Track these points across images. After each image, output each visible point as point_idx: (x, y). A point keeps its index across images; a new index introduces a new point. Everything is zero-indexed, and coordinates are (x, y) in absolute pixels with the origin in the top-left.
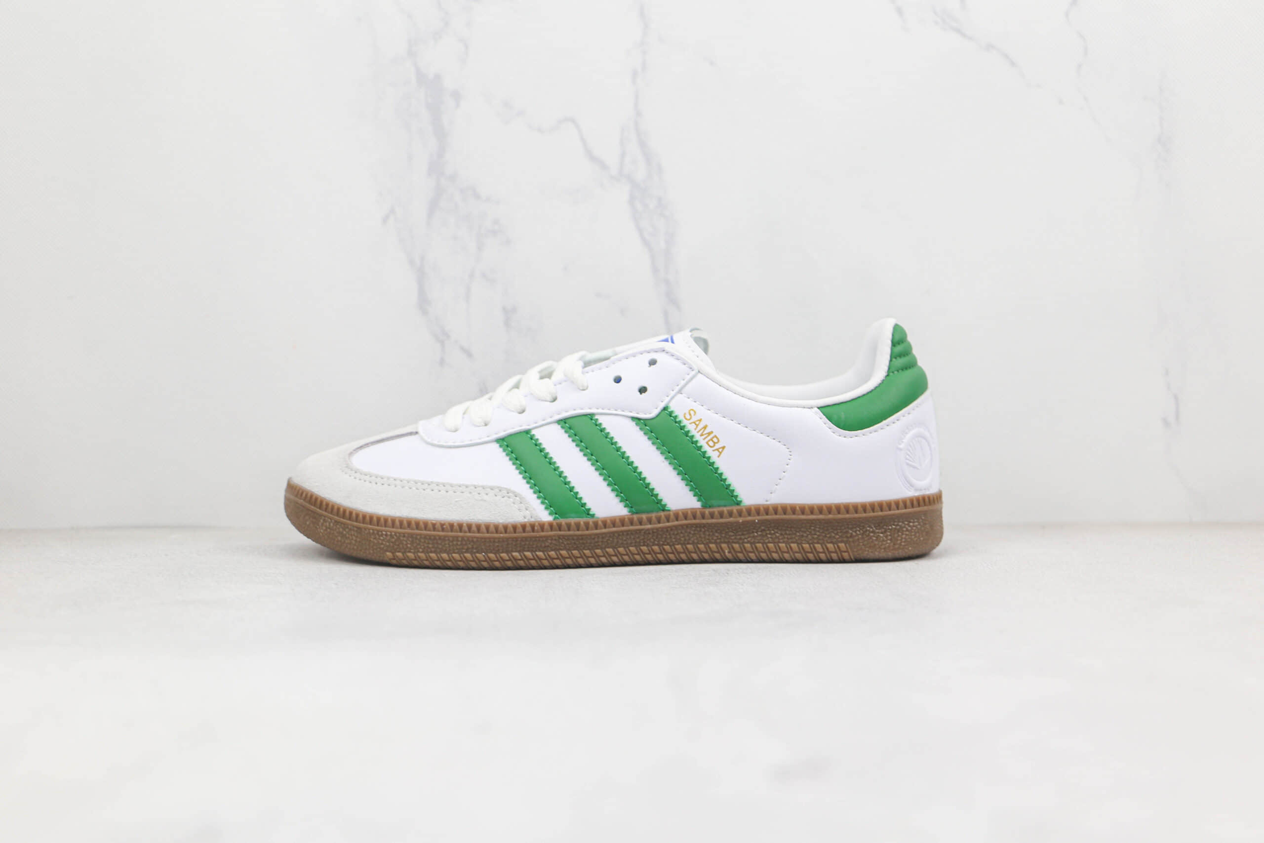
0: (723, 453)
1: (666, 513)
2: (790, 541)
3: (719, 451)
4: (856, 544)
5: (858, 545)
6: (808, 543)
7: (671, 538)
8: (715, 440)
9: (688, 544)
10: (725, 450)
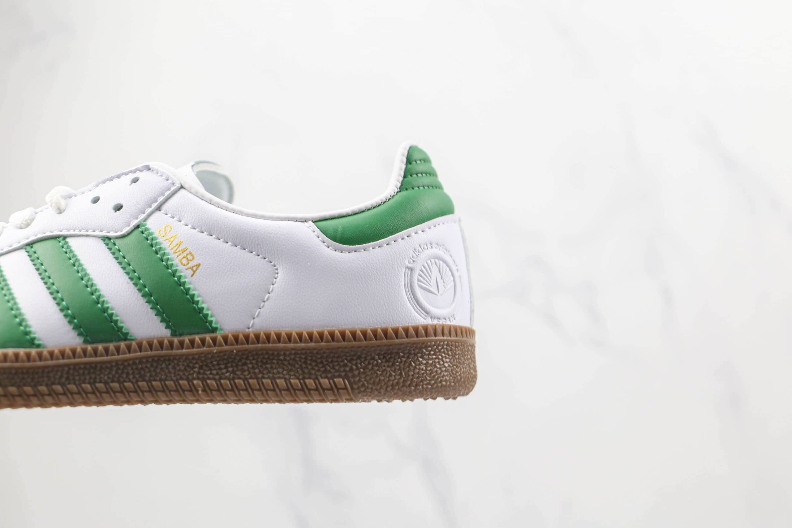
0: (197, 272)
1: (127, 342)
2: (276, 376)
3: (193, 270)
4: (357, 379)
5: (360, 381)
6: (298, 378)
7: (133, 373)
8: (190, 257)
9: (155, 380)
10: (200, 267)
